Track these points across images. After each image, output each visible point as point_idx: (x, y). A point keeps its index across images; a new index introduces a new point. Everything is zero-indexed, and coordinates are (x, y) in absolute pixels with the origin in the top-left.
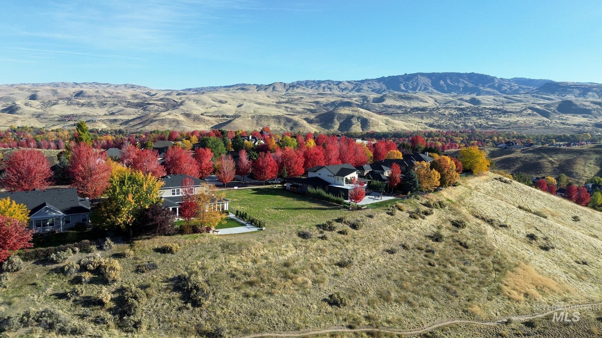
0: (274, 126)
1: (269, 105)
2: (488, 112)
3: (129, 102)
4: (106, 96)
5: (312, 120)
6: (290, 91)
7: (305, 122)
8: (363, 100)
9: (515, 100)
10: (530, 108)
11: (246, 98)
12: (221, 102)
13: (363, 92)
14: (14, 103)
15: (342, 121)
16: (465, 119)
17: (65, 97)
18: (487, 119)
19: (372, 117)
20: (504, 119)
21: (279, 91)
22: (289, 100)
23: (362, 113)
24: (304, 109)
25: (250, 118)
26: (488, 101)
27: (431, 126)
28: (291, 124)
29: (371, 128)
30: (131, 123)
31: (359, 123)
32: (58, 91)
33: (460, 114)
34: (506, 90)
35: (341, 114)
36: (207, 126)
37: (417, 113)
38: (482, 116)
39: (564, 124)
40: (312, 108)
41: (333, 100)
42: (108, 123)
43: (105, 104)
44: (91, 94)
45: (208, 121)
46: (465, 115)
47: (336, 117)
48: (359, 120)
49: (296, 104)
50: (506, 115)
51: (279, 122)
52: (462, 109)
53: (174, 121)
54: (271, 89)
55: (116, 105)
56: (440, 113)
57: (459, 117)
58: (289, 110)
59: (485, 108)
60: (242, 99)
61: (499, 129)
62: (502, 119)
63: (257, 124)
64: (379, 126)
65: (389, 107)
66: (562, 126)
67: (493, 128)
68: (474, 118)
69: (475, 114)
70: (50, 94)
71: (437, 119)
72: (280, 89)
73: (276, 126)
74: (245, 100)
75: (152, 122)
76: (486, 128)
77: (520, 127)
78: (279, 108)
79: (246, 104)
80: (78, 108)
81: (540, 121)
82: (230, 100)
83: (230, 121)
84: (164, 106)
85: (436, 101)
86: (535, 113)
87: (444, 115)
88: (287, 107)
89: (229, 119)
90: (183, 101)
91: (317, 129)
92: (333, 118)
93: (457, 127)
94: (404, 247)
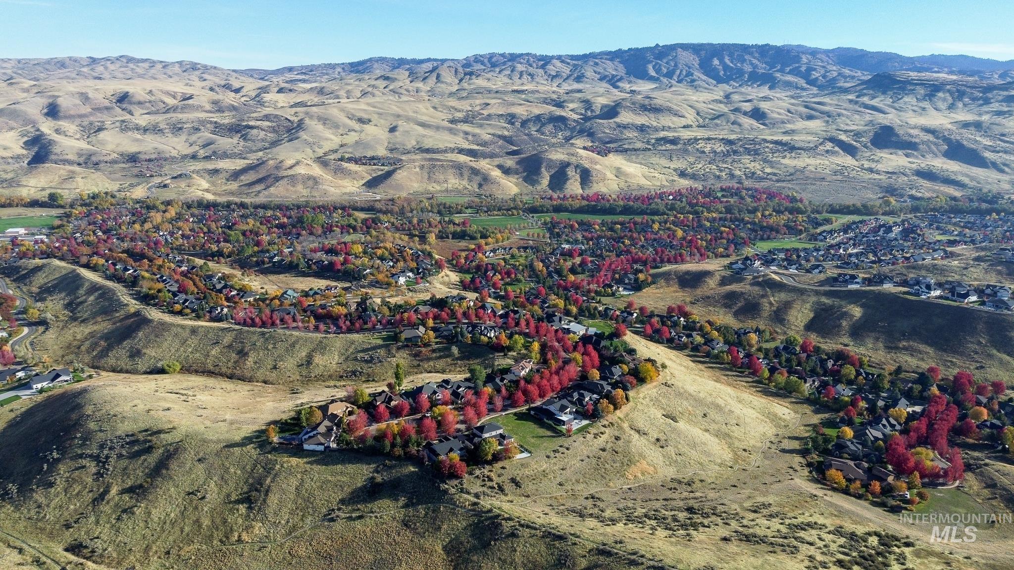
0: (453, 181)
1: (438, 128)
2: (767, 147)
3: (216, 123)
4: (171, 101)
5: (509, 169)
6: (465, 85)
7: (496, 173)
8: (586, 110)
9: (822, 113)
10: (832, 140)
11: (401, 112)
12: (361, 121)
13: (586, 82)
14: (38, 130)
15: (553, 172)
16: (734, 161)
17: (102, 106)
18: (765, 161)
19: (596, 163)
20: (789, 162)
21: (446, 83)
22: (468, 116)
23: (581, 157)
24: (493, 135)
25: (418, 169)
26: (779, 114)
27: (683, 174)
28: (478, 179)
29: (595, 185)
30: (242, 177)
31: (578, 177)
32: (90, 96)
33: (728, 151)
34: (817, 79)
35: (551, 160)
36: (355, 182)
37: (664, 148)
38: (758, 154)
39: (871, 170)
40: (506, 133)
41: (537, 111)
42: (206, 175)
43: (180, 129)
44: (142, 99)
45: (356, 173)
46: (735, 152)
47: (544, 164)
48: (578, 171)
49: (481, 126)
50: (793, 155)
51: (461, 175)
52: (730, 142)
53: (310, 178)
54: (434, 79)
55: (197, 130)
56: (698, 150)
57: (726, 154)
58: (470, 138)
59: (765, 141)
60: (393, 115)
61: (778, 181)
62: (786, 161)
63: (429, 178)
64: (606, 182)
65: (625, 127)
66: (868, 176)
67: (770, 179)
68: (746, 159)
69: (748, 152)
70: (78, 102)
71: (692, 160)
72: (449, 80)
73: (457, 181)
74: (399, 116)
75: (278, 181)
76: (761, 179)
77: (807, 178)
78: (455, 134)
79: (403, 125)
80: (139, 136)
81: (838, 165)
82: (376, 116)
83: (389, 174)
84: (274, 130)
85: (698, 114)
86: (837, 149)
87: (703, 152)
88: (466, 133)
89: (386, 168)
90: (301, 120)
91: (516, 185)
92: (539, 168)
93: (719, 177)
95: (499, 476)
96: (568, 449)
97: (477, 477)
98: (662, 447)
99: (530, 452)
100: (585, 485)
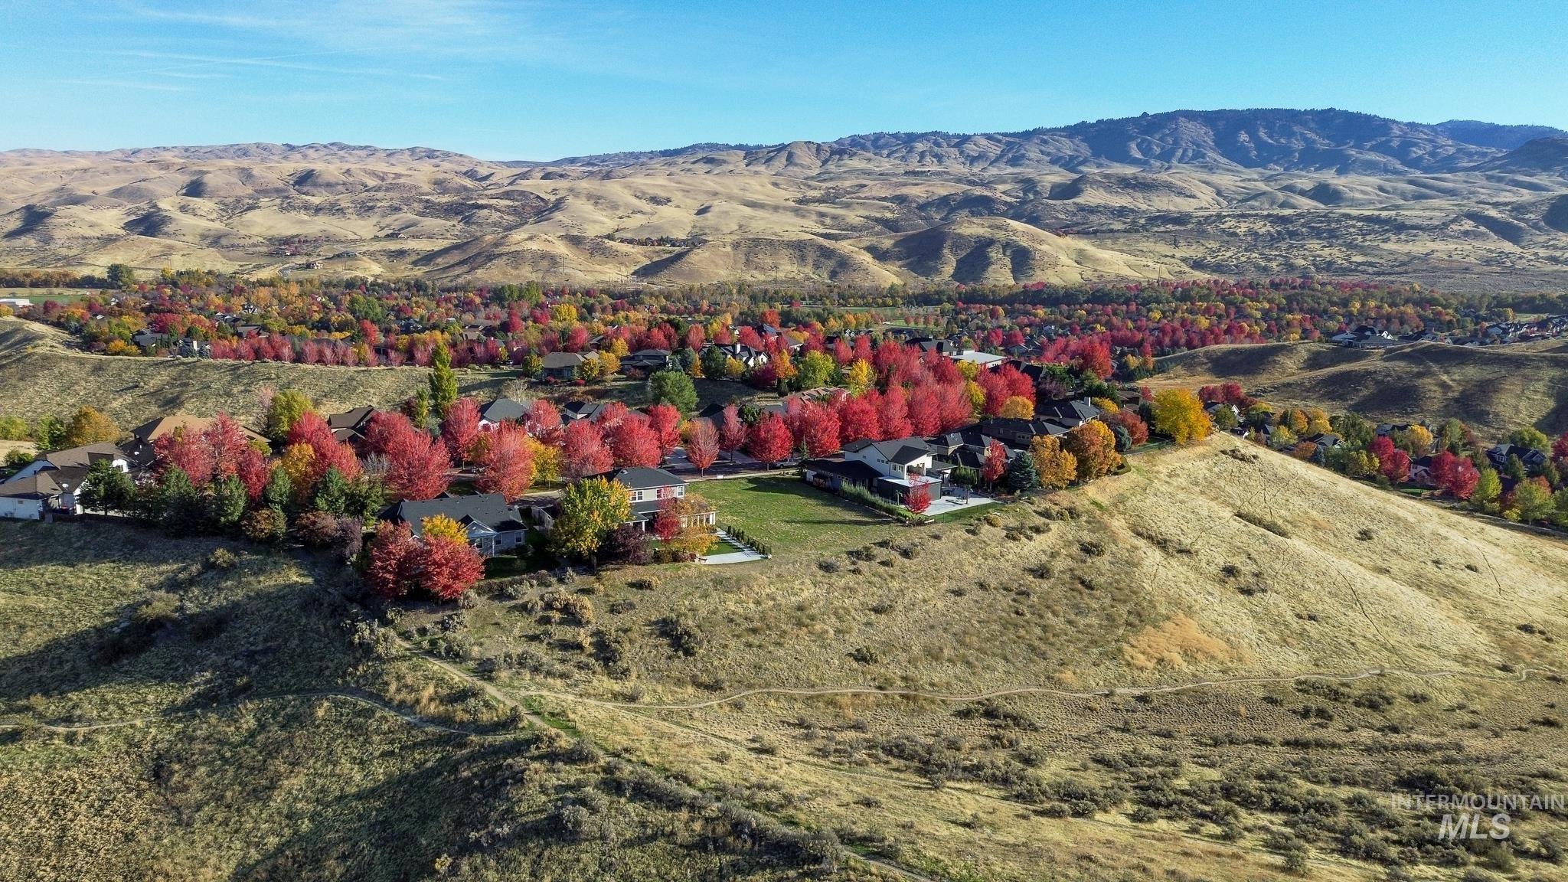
0: (789, 268)
1: (776, 208)
2: (1353, 226)
3: (427, 201)
4: (371, 182)
5: (887, 252)
6: (831, 167)
7: (867, 258)
8: (1025, 192)
9: (1439, 190)
10: (1471, 216)
11: (719, 189)
12: (655, 200)
13: (1028, 166)
14: (155, 206)
15: (963, 254)
16: (1291, 246)
17: (270, 186)
18: (1351, 246)
19: (1041, 242)
20: (1395, 246)
21: (802, 166)
22: (828, 194)
23: (1015, 231)
24: (867, 217)
25: (729, 249)
26: (1363, 192)
27: (1198, 265)
28: (831, 264)
29: (1038, 272)
30: (439, 260)
31: (1007, 261)
32: (255, 172)
33: (1279, 233)
34: (1420, 158)
35: (961, 236)
36: (623, 268)
37: (1162, 229)
38: (1337, 238)
39: (1554, 260)
40: (889, 215)
41: (943, 192)
42: (385, 259)
43: (371, 208)
44: (332, 180)
45: (627, 255)
46: (1292, 234)
47: (949, 243)
48: (1008, 252)
49: (847, 206)
50: (1403, 237)
51: (803, 259)
52: (1284, 220)
53: (544, 256)
54: (784, 160)
55: (397, 209)
56: (1224, 231)
57: (1273, 240)
58: (828, 221)
59: (1348, 216)
60: (707, 192)
61: (1378, 274)
62: (1390, 246)
63: (747, 263)
64: (1059, 268)
65: (1093, 210)
66: (1550, 267)
67: (1363, 272)
68: (1314, 245)
69: (1317, 234)
70: (235, 180)
71: (1214, 245)
72: (806, 161)
73: (795, 268)
74: (716, 194)
75: (491, 260)
76: (1344, 271)
77: (1435, 269)
78: (804, 217)
79: (718, 205)
80: (306, 218)
81: (1492, 251)
82: (680, 194)
83: (680, 256)
84: (515, 211)
85: (1219, 193)
86: (1482, 229)
87: (1235, 234)
88: (822, 215)
89: (677, 249)
90: (562, 199)
91: (897, 274)
92: (940, 247)
93: (1265, 269)
94: (982, 586)
95: (613, 610)
96: (906, 554)
97: (524, 608)
98: (1248, 592)
99: (763, 551)
100: (960, 669)
